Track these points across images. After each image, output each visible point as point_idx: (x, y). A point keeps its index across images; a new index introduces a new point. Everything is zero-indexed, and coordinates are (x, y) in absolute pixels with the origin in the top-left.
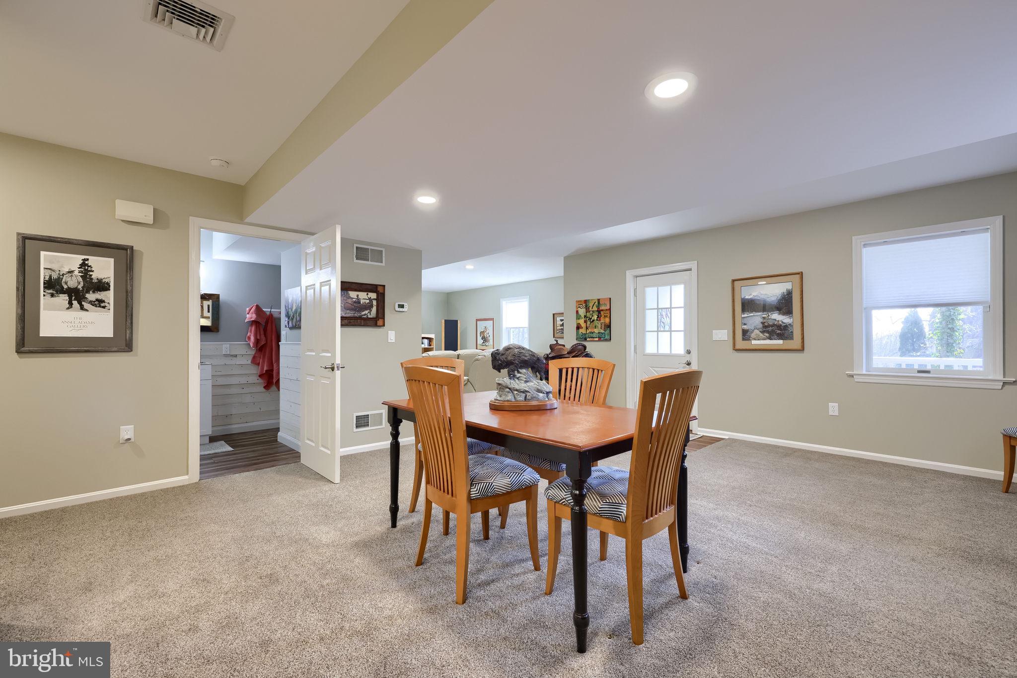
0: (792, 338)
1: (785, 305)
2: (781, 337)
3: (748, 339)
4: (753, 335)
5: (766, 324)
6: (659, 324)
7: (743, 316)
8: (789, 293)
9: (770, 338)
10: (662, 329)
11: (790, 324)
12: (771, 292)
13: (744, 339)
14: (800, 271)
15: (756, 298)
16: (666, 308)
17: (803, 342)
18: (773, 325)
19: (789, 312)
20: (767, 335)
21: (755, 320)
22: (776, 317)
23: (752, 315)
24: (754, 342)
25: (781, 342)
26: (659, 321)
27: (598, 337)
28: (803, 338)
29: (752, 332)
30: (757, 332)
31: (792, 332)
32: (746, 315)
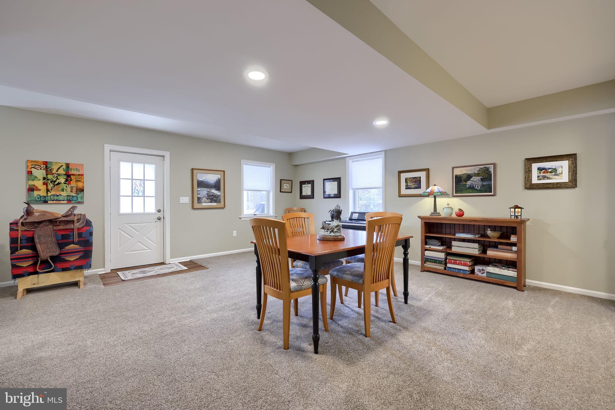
0: (220, 202)
1: (217, 186)
2: (215, 201)
3: (200, 203)
4: (203, 200)
5: (209, 195)
6: (133, 191)
7: (198, 189)
8: (219, 180)
9: (211, 203)
10: (136, 195)
11: (219, 195)
12: (212, 178)
13: (198, 203)
14: (223, 170)
15: (204, 180)
16: (140, 180)
17: (224, 204)
18: (212, 196)
19: (218, 189)
20: (210, 200)
21: (204, 192)
22: (214, 191)
23: (203, 189)
24: (203, 204)
25: (215, 204)
26: (134, 188)
27: (67, 200)
28: (224, 203)
29: (202, 199)
30: (205, 199)
31: (220, 199)
32: (199, 189)
